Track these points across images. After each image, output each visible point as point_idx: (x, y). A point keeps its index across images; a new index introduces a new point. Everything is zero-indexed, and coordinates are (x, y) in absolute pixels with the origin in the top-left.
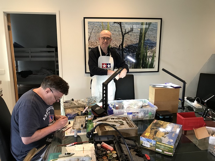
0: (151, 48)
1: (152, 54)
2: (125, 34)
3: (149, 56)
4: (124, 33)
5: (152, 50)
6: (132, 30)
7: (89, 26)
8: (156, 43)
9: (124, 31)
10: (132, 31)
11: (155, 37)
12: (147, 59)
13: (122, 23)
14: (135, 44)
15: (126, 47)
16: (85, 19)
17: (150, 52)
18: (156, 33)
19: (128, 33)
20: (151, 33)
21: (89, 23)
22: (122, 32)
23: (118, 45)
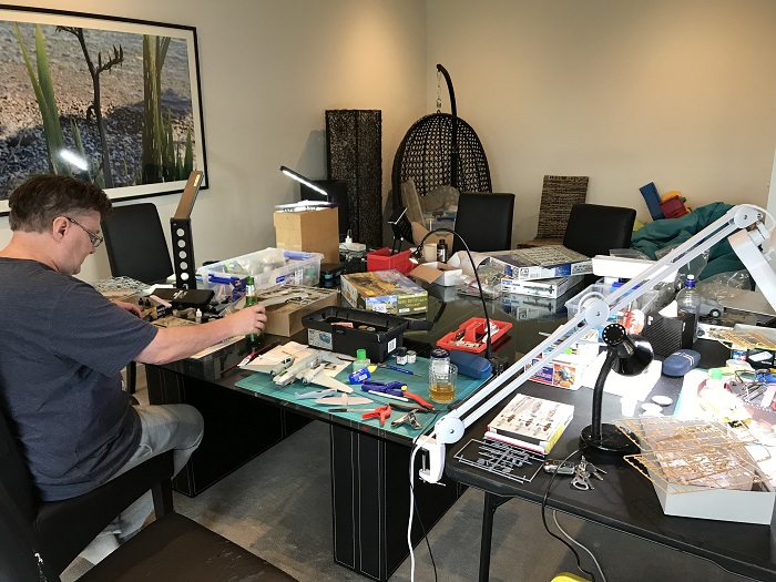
0: (180, 119)
1: (184, 137)
2: (100, 70)
3: (178, 143)
4: (96, 66)
5: (183, 124)
6: (118, 58)
8: (189, 103)
9: (94, 59)
10: (121, 60)
11: (186, 84)
12: (176, 153)
13: (86, 31)
14: (136, 105)
15: (110, 115)
17: (179, 130)
18: (187, 71)
19: (108, 66)
20: (174, 71)
22: (90, 64)
23: (85, 109)
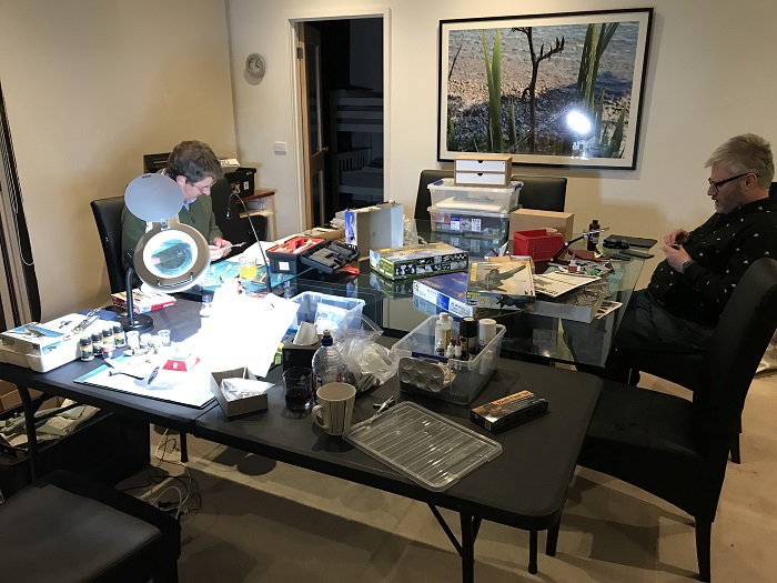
2: (541, 58)
4: (538, 56)
6: (560, 46)
7: (451, 41)
8: (630, 84)
9: (537, 50)
10: (562, 49)
11: (630, 67)
13: (535, 28)
14: (568, 87)
15: (542, 95)
16: (444, 25)
18: (633, 54)
19: (549, 55)
20: (617, 54)
21: (452, 33)
22: (533, 55)
23: (522, 90)
